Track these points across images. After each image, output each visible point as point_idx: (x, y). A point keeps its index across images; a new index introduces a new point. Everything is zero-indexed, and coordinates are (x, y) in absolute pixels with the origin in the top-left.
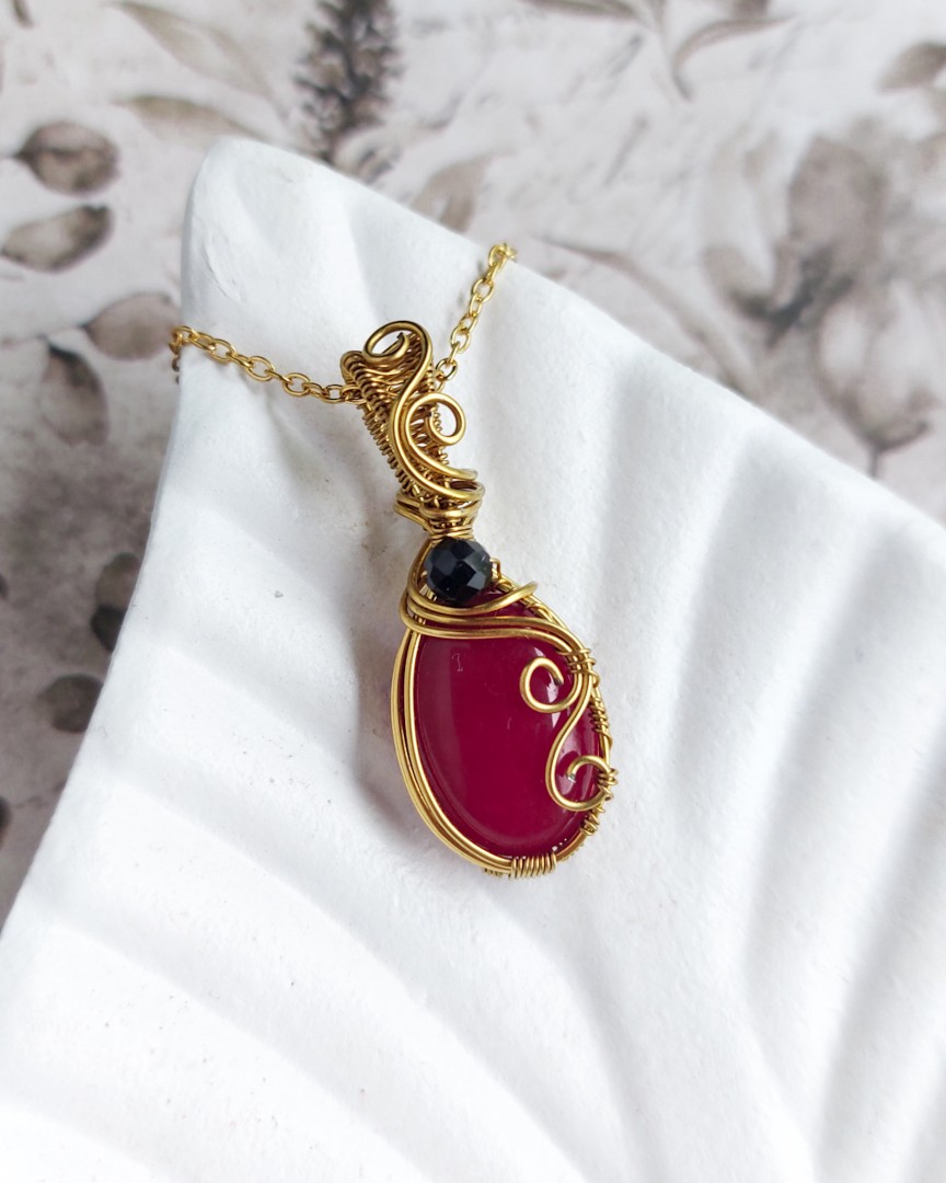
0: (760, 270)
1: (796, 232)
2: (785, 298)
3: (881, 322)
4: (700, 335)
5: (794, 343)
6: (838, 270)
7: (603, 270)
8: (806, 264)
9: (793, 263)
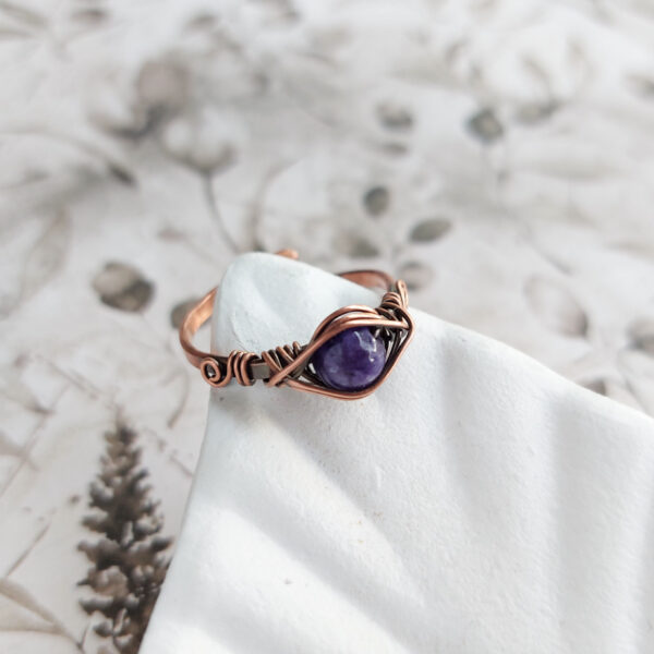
2: (140, 126)
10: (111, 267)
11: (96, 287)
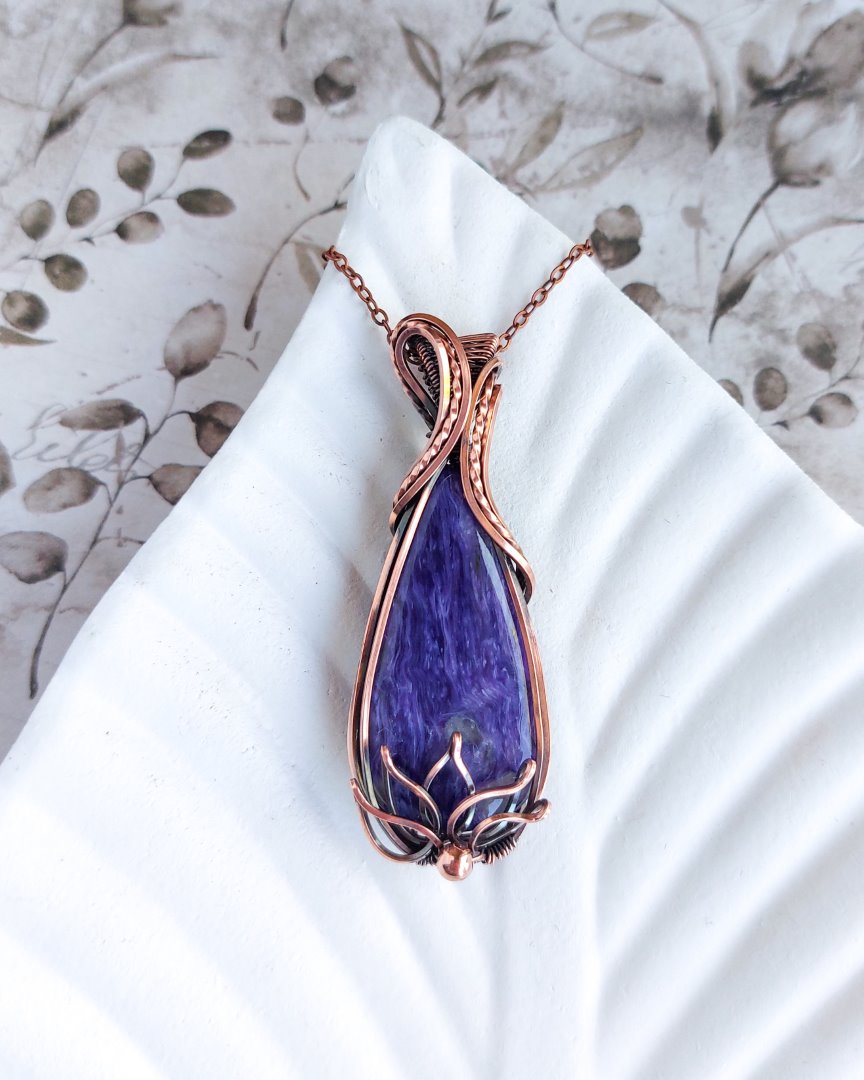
0: (774, 64)
1: (809, 55)
2: (779, 84)
3: (830, 120)
4: (716, 83)
5: (768, 109)
6: (820, 84)
7: (682, 28)
8: (803, 73)
9: (796, 69)
10: (627, 210)
11: (598, 219)
